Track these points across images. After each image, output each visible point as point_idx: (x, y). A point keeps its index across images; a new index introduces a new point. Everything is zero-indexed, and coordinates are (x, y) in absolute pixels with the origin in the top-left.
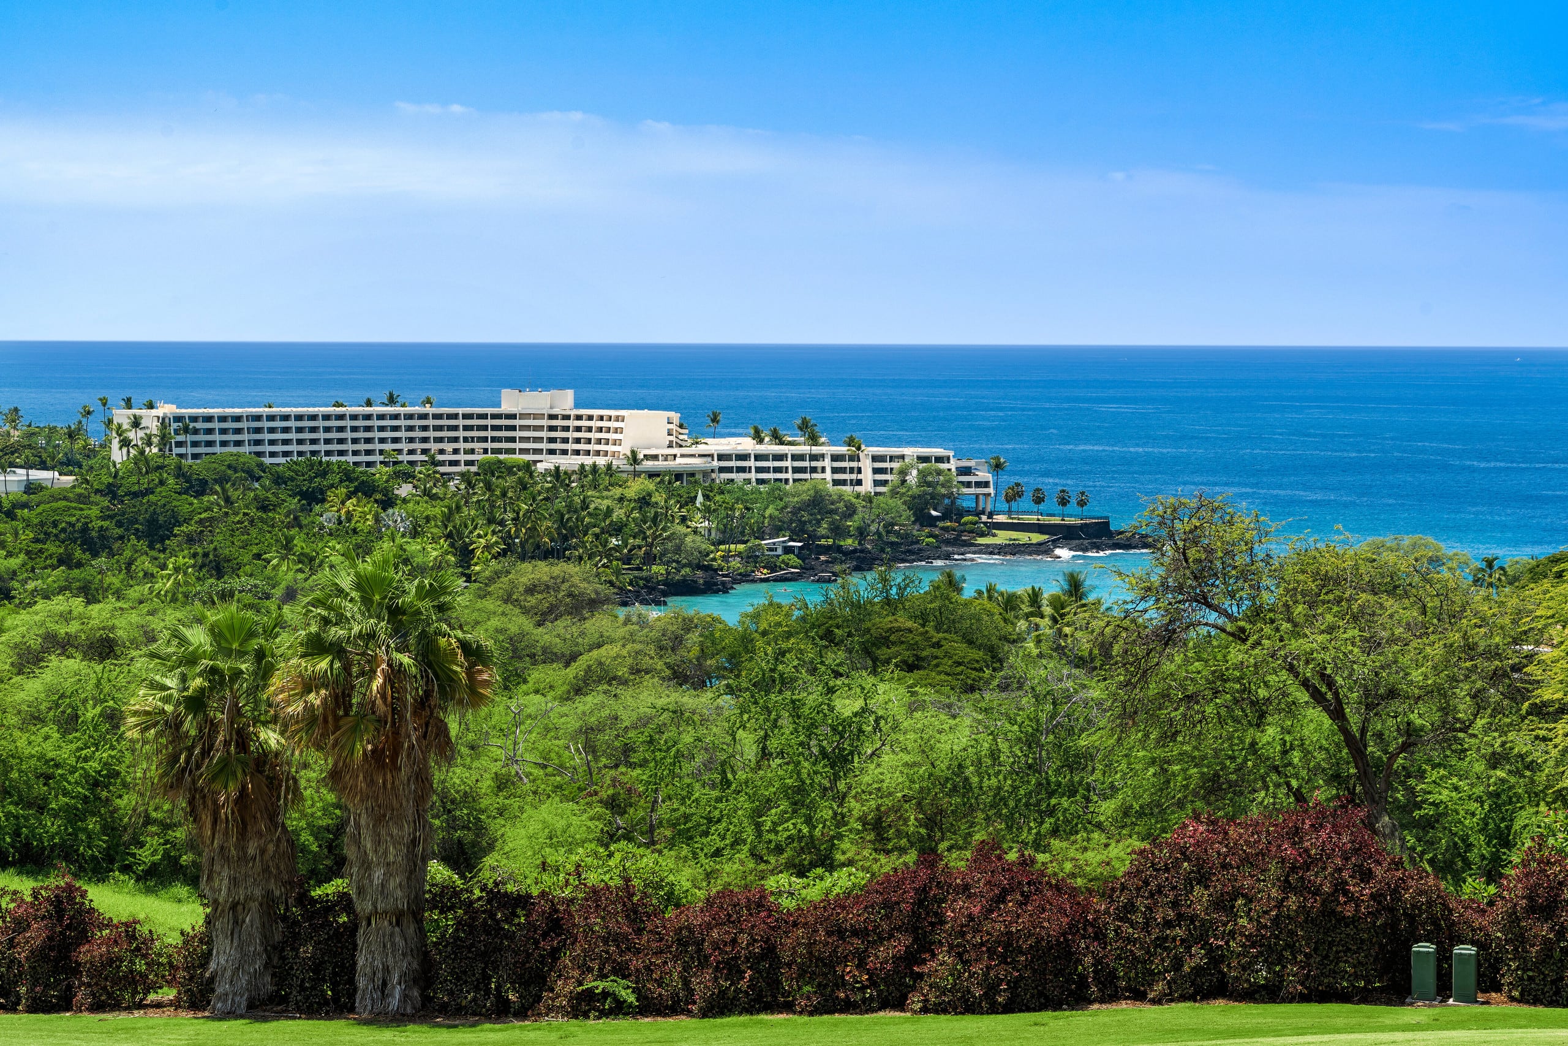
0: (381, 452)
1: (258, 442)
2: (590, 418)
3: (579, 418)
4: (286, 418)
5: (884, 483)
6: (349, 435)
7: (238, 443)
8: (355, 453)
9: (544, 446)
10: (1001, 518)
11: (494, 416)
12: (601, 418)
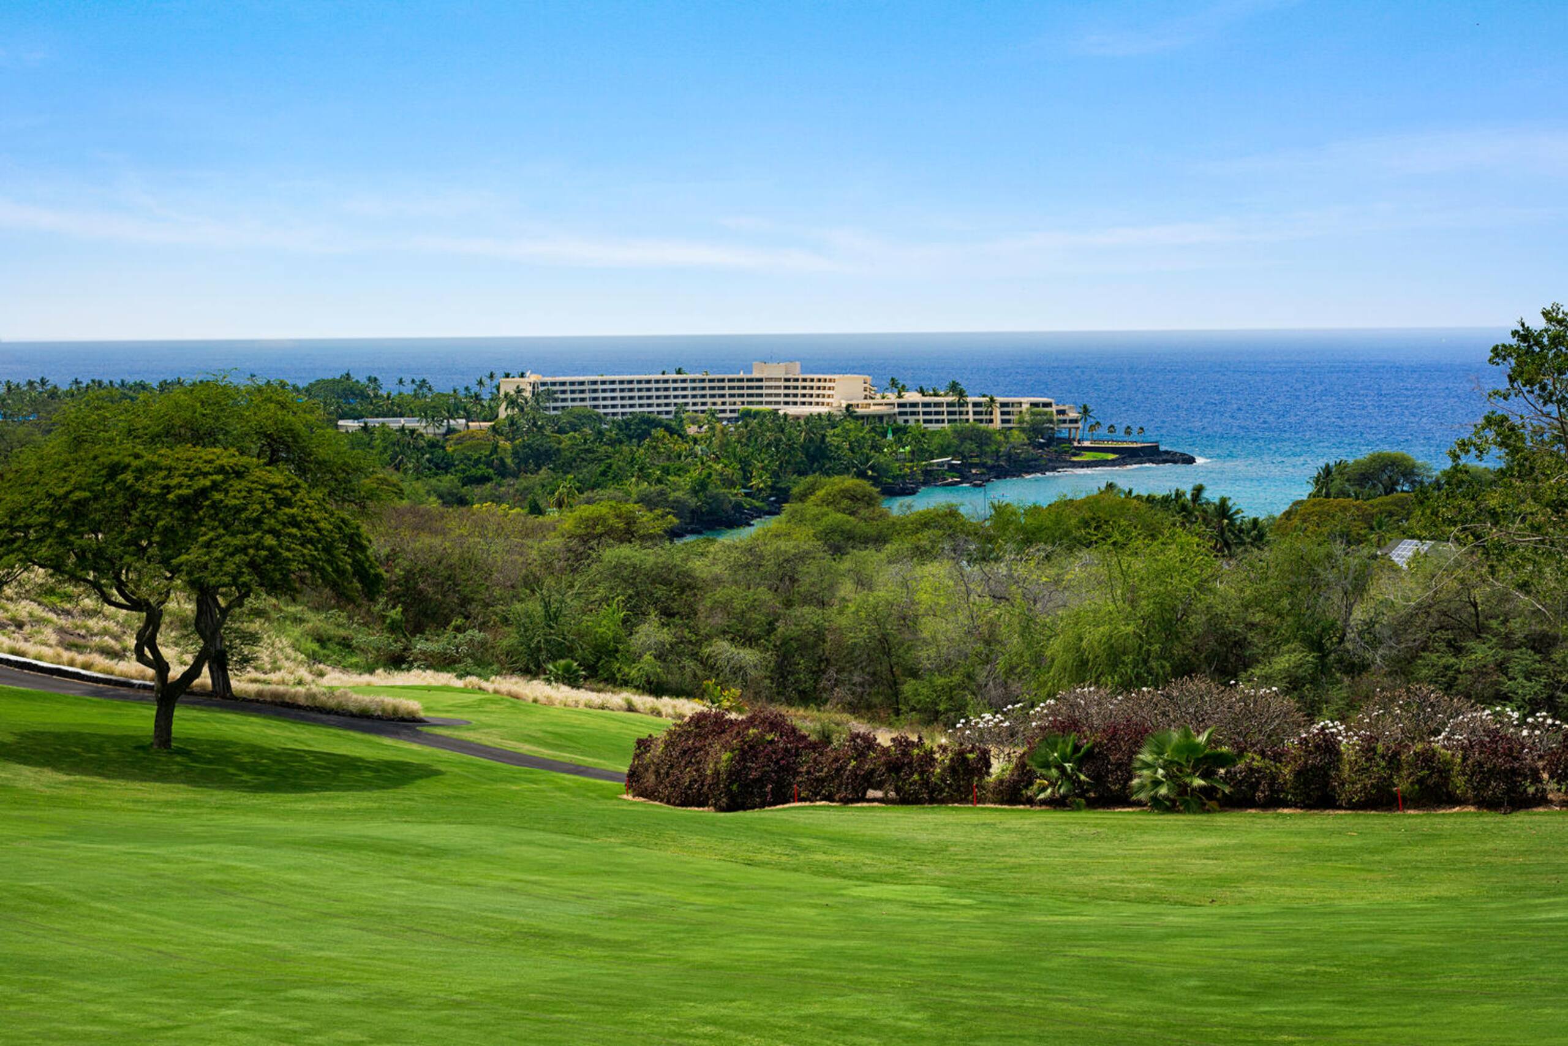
0: (675, 404)
1: (595, 399)
2: (812, 380)
3: (804, 380)
4: (613, 382)
5: (1008, 421)
6: (654, 393)
7: (582, 400)
8: (658, 405)
9: (782, 399)
10: (1087, 444)
11: (749, 380)
12: (819, 380)
